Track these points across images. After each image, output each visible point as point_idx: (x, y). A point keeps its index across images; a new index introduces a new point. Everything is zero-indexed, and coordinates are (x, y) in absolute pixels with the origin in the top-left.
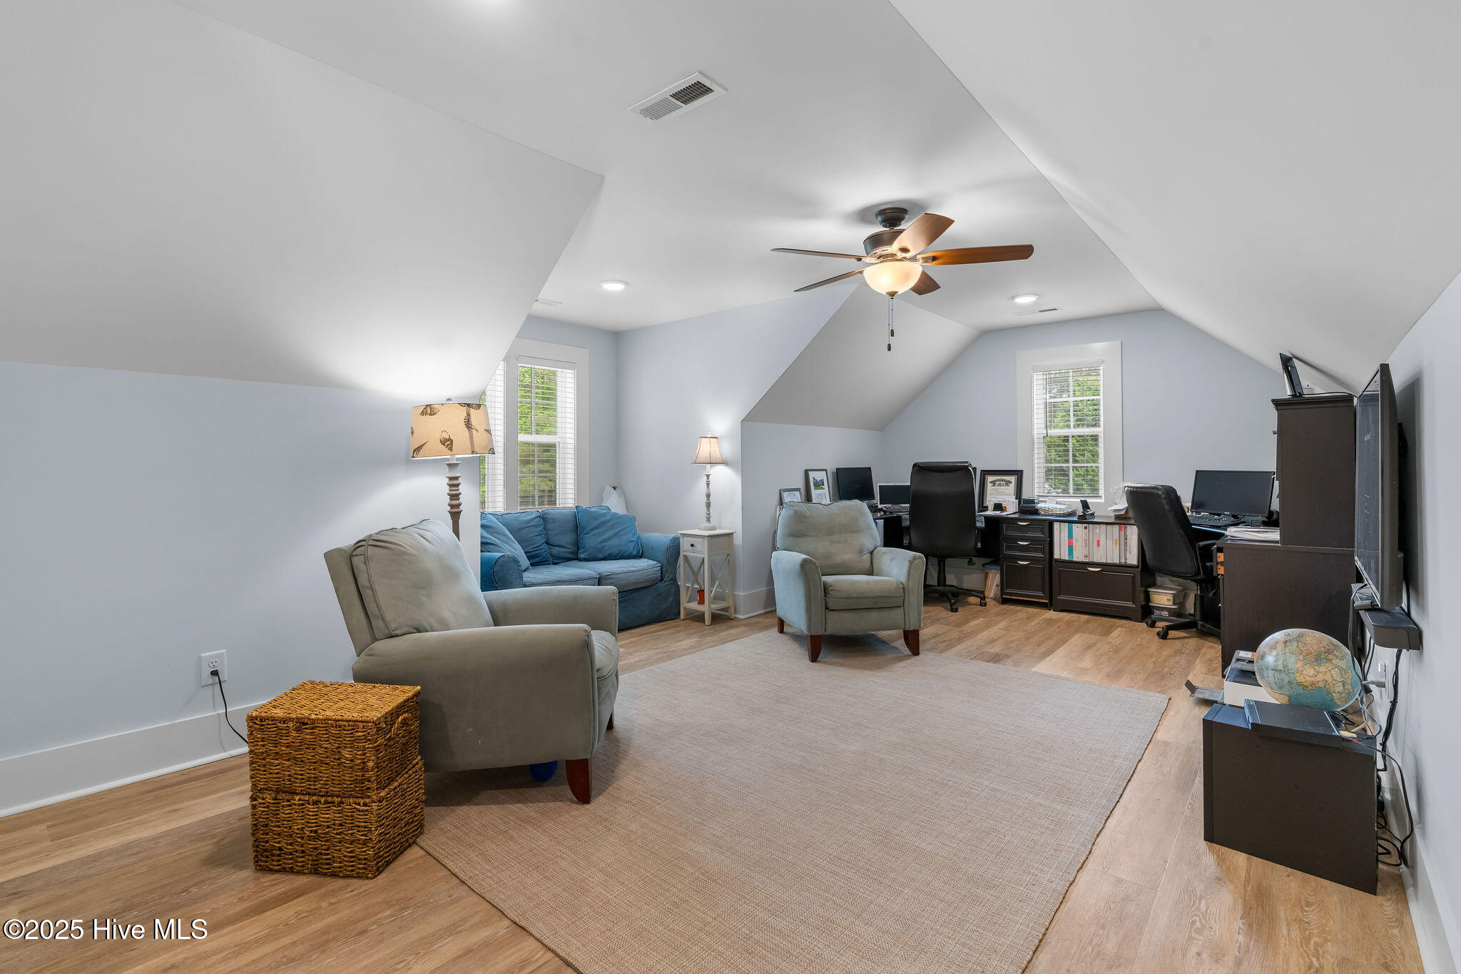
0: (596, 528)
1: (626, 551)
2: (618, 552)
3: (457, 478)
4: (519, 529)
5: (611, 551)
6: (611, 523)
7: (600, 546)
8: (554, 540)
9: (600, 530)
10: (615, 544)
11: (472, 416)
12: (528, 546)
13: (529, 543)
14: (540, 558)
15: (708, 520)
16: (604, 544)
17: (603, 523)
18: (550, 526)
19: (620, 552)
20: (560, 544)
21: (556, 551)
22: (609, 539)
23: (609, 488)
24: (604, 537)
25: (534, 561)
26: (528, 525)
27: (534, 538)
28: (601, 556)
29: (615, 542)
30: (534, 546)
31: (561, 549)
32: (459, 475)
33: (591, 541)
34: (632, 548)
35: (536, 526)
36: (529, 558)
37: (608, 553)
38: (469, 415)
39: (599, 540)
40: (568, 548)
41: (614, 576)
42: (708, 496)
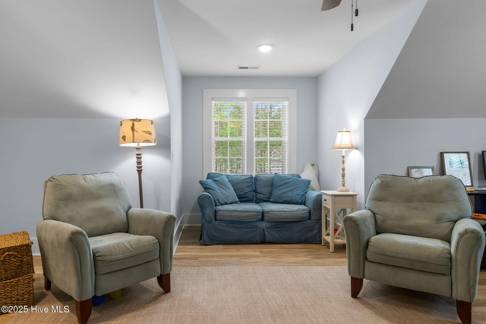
0: (281, 185)
1: (295, 200)
2: (290, 200)
3: (140, 155)
4: (237, 183)
5: (286, 199)
6: (291, 183)
7: (280, 196)
8: (259, 190)
9: (283, 187)
10: (290, 195)
11: (135, 125)
12: (241, 192)
13: (241, 190)
14: (247, 198)
15: (344, 185)
16: (283, 195)
17: (286, 183)
18: (258, 183)
19: (291, 200)
20: (262, 192)
21: (259, 196)
22: (287, 192)
23: (308, 165)
24: (284, 191)
25: (241, 200)
26: (243, 181)
27: (244, 188)
28: (281, 201)
29: (290, 194)
30: (245, 192)
31: (263, 196)
32: (141, 153)
33: (277, 192)
34: (299, 198)
35: (247, 182)
36: (239, 198)
37: (284, 199)
38: (133, 124)
39: (281, 192)
40: (266, 195)
41: (271, 212)
42: (343, 170)
